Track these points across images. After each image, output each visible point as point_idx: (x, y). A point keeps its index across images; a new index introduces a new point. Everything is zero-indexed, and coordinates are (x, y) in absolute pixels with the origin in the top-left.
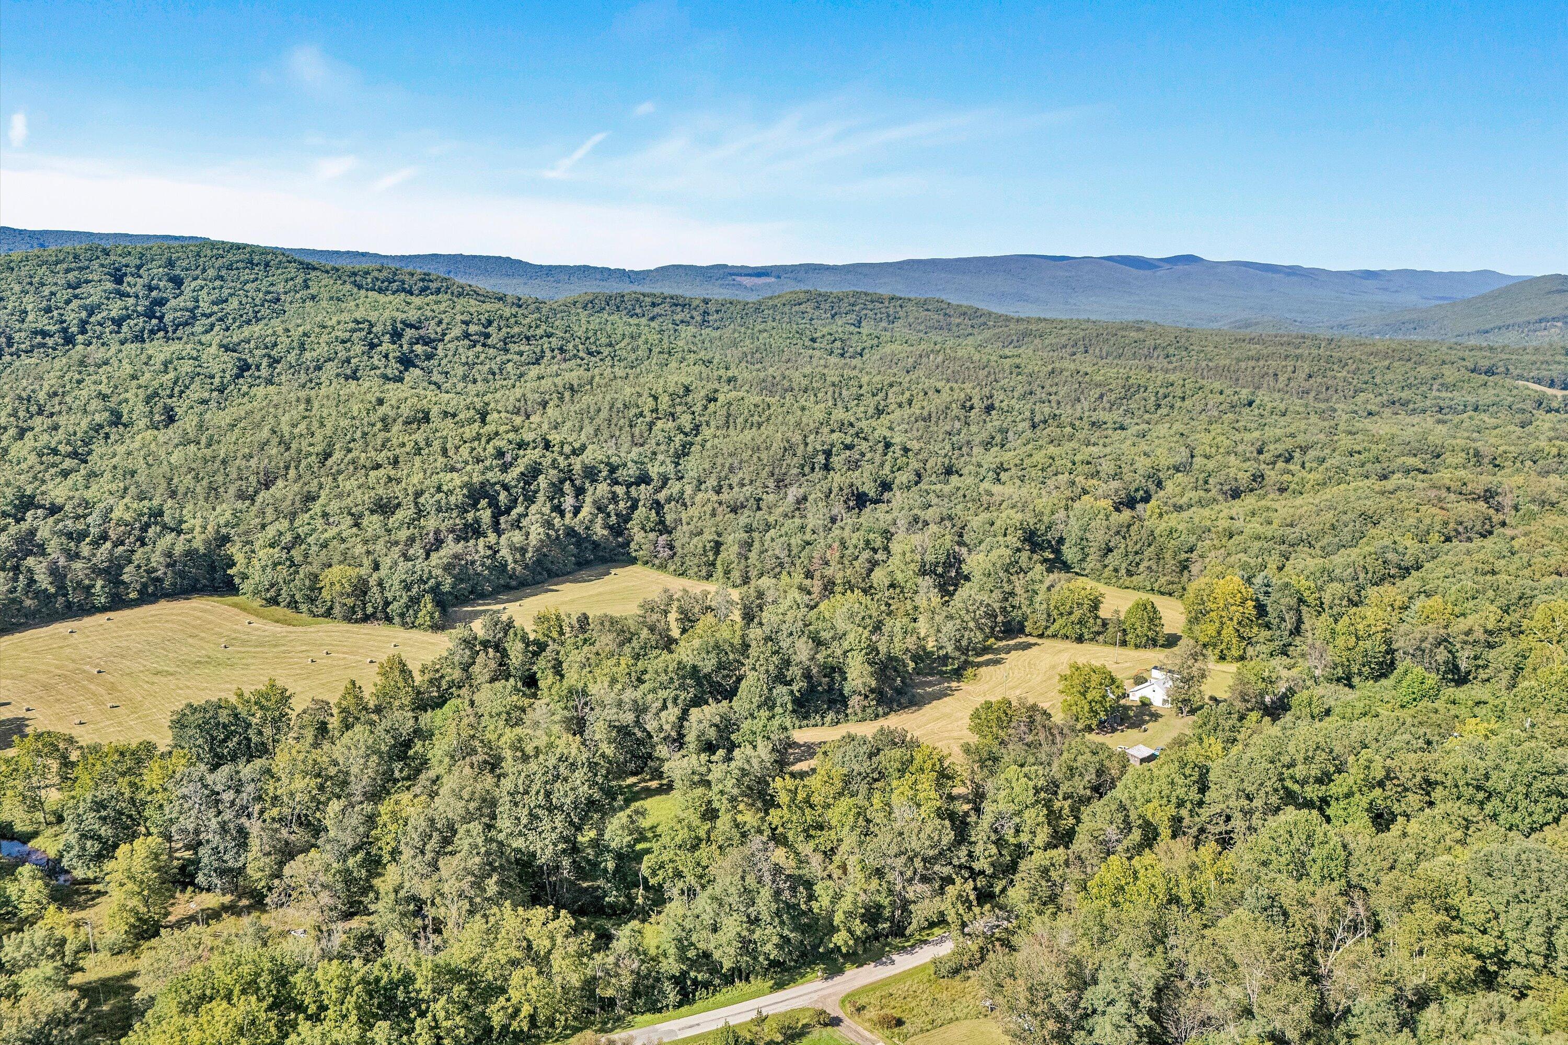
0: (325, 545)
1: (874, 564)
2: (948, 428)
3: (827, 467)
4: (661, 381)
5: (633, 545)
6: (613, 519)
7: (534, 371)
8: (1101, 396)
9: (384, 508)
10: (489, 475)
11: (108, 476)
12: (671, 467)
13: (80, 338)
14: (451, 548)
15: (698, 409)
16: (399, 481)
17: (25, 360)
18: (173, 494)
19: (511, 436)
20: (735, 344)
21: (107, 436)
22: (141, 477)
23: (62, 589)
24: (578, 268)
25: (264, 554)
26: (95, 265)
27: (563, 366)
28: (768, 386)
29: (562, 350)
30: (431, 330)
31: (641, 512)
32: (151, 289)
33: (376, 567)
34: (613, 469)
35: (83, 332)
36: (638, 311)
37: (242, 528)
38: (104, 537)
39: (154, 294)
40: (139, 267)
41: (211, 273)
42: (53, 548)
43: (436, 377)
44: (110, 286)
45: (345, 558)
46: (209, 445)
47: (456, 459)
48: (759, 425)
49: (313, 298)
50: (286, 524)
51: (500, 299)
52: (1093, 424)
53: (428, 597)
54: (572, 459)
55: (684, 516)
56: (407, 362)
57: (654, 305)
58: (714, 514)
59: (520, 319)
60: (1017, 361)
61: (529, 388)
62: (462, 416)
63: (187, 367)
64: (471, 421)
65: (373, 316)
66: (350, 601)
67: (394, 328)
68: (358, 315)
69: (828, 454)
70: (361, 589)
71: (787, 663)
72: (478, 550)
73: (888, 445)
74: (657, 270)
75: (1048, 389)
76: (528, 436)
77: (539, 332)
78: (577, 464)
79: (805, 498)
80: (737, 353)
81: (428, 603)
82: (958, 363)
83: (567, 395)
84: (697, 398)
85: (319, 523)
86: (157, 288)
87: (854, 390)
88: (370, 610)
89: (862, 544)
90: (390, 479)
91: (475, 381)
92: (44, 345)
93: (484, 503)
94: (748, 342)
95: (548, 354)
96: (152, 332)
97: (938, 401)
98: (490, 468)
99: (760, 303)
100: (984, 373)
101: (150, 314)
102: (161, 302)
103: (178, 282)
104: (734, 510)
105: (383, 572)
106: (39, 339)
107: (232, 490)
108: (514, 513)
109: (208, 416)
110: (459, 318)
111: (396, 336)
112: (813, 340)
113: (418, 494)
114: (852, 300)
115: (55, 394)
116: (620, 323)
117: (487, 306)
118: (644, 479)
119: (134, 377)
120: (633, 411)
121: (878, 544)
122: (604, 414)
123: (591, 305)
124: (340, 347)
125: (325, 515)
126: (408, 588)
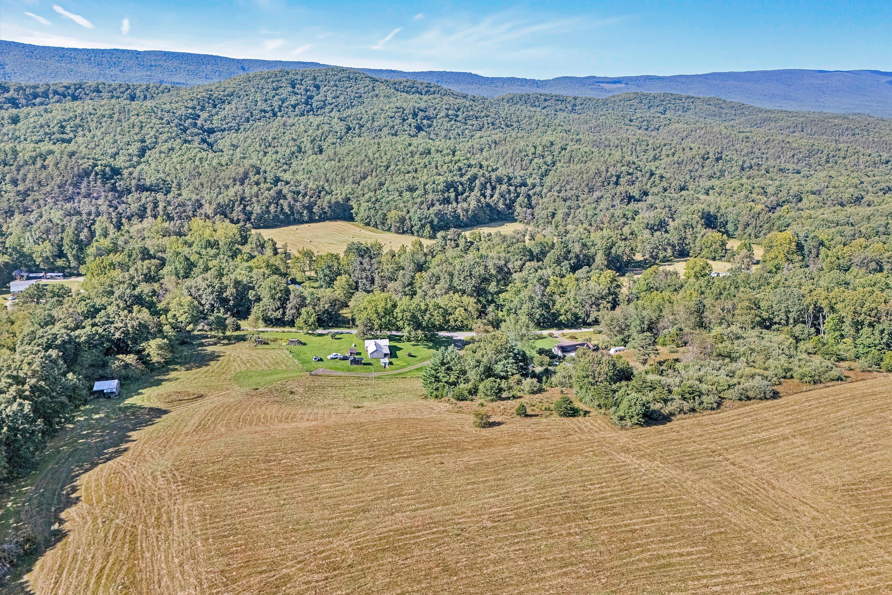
0: (388, 203)
1: (625, 224)
2: (691, 168)
3: (617, 183)
4: (539, 139)
5: (516, 213)
6: (508, 201)
7: (478, 134)
8: (793, 156)
9: (412, 189)
10: (455, 178)
11: (301, 173)
12: (538, 180)
13: (279, 114)
14: (438, 207)
15: (556, 153)
16: (418, 178)
17: (258, 123)
18: (327, 181)
19: (465, 161)
20: (586, 122)
21: (297, 157)
22: (314, 173)
23: (293, 213)
24: (509, 79)
25: (364, 205)
26: (284, 79)
27: (493, 132)
28: (596, 144)
29: (493, 124)
30: (431, 112)
31: (521, 198)
32: (307, 91)
33: (408, 212)
34: (510, 179)
35: (280, 111)
36: (537, 103)
37: (355, 195)
38: (306, 194)
39: (308, 93)
40: (301, 80)
41: (332, 83)
42: (289, 196)
43: (432, 136)
44: (290, 89)
45: (396, 208)
46: (339, 161)
47: (441, 170)
48: (586, 162)
49: (377, 96)
50: (373, 193)
51: (464, 97)
52: (781, 170)
53: (428, 225)
54: (492, 173)
55: (540, 201)
56: (419, 128)
57: (545, 100)
58: (554, 201)
59: (474, 107)
60: (748, 134)
61: (475, 142)
62: (444, 152)
63: (326, 128)
64: (448, 154)
65: (405, 105)
66: (398, 225)
67: (414, 111)
68: (398, 105)
69: (618, 177)
70: (402, 220)
71: (569, 252)
72: (449, 209)
73: (652, 174)
74: (553, 80)
75: (763, 150)
76: (473, 162)
77: (483, 114)
78: (494, 176)
79: (602, 197)
80: (587, 127)
81: (428, 228)
82: (712, 135)
83: (493, 145)
84: (556, 148)
85: (385, 194)
86: (309, 90)
87: (643, 147)
88: (405, 229)
89: (621, 216)
90: (414, 178)
91: (450, 139)
92: (265, 117)
93: (452, 190)
94: (594, 121)
95: (486, 126)
96: (308, 112)
97: (689, 154)
98: (456, 175)
99: (607, 100)
100: (725, 141)
101: (307, 103)
102: (311, 97)
103: (318, 87)
104: (565, 200)
105: (411, 214)
106: (263, 114)
107: (351, 180)
108: (464, 195)
109: (337, 149)
110: (444, 106)
111: (415, 115)
112: (631, 121)
113: (425, 184)
114: (662, 98)
115: (275, 138)
116: (525, 110)
117: (458, 101)
118: (524, 184)
119: (306, 131)
120: (523, 153)
121: (630, 216)
122: (510, 155)
123: (511, 100)
124: (390, 120)
125: (388, 191)
126: (420, 220)
